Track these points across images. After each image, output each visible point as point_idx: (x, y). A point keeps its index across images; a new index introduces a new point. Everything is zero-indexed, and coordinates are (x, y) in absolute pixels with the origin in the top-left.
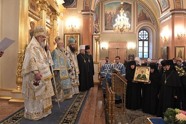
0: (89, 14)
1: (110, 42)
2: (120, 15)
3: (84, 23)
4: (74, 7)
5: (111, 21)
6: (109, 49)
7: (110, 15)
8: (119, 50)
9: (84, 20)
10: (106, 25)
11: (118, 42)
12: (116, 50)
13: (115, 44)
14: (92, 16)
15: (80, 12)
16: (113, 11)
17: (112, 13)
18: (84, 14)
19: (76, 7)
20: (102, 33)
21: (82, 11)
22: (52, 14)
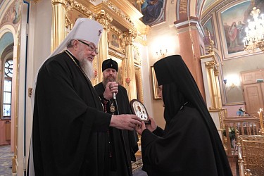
0: (187, 25)
1: (241, 73)
2: (253, 20)
3: (181, 41)
4: (162, 21)
5: (238, 37)
6: (243, 85)
7: (233, 28)
8: (263, 84)
9: (180, 36)
10: (228, 44)
11: (258, 69)
12: (258, 85)
13: (253, 74)
14: (194, 27)
15: (172, 26)
16: (239, 18)
17: (237, 24)
18: (179, 28)
19: (165, 20)
20: (224, 60)
21: (175, 23)
22: (124, 36)
